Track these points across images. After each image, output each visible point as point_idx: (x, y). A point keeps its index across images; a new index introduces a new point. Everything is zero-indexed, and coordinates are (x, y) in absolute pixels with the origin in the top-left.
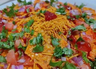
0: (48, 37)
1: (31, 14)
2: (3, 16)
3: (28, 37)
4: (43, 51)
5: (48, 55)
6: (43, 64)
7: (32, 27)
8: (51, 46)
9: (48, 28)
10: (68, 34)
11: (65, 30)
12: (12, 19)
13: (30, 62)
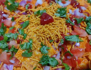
0: (39, 43)
1: (30, 11)
2: (5, 9)
3: (21, 39)
4: (31, 57)
5: (35, 61)
6: (29, 68)
7: (27, 29)
8: (40, 53)
9: (41, 33)
10: (60, 43)
11: (58, 37)
12: (13, 13)
13: (18, 64)
